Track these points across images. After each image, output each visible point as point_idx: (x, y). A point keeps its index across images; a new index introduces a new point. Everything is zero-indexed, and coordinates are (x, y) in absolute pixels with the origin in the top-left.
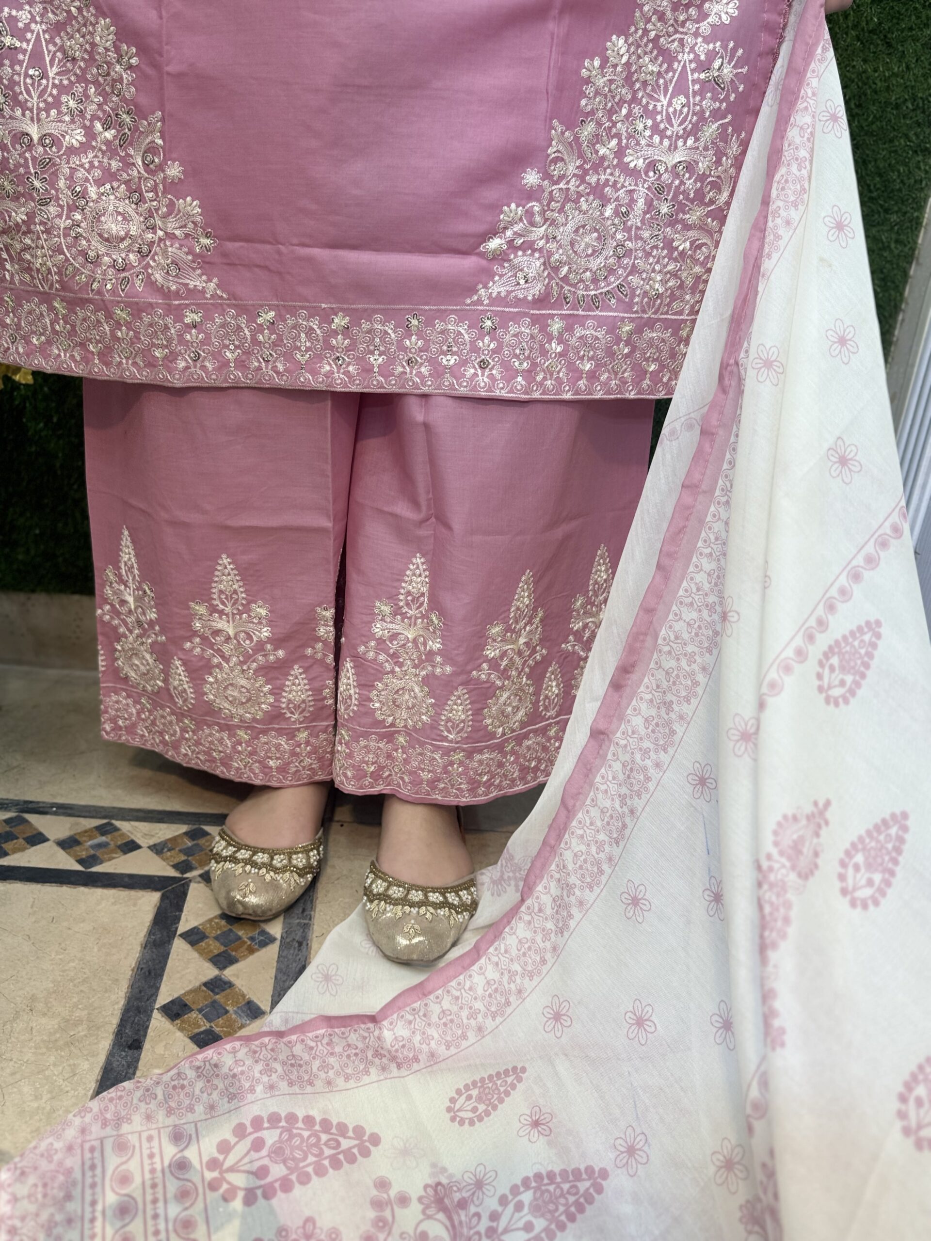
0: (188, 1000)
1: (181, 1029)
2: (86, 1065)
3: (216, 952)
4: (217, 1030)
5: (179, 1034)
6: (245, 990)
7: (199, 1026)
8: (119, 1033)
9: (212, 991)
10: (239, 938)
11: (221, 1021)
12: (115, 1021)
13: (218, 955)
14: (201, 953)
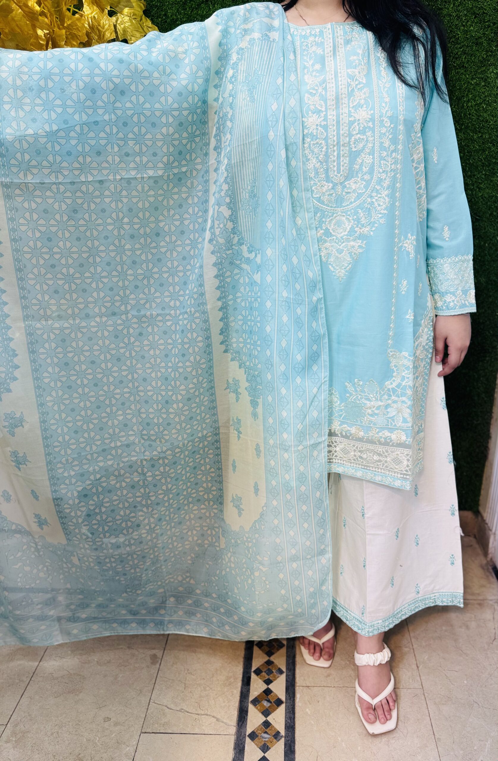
0: (261, 668)
1: (260, 679)
2: (235, 691)
3: (267, 650)
4: (271, 678)
5: (260, 680)
6: (277, 664)
7: (265, 677)
8: (243, 681)
9: (268, 664)
10: (274, 645)
11: (271, 675)
12: (241, 676)
13: (268, 652)
14: (263, 651)
